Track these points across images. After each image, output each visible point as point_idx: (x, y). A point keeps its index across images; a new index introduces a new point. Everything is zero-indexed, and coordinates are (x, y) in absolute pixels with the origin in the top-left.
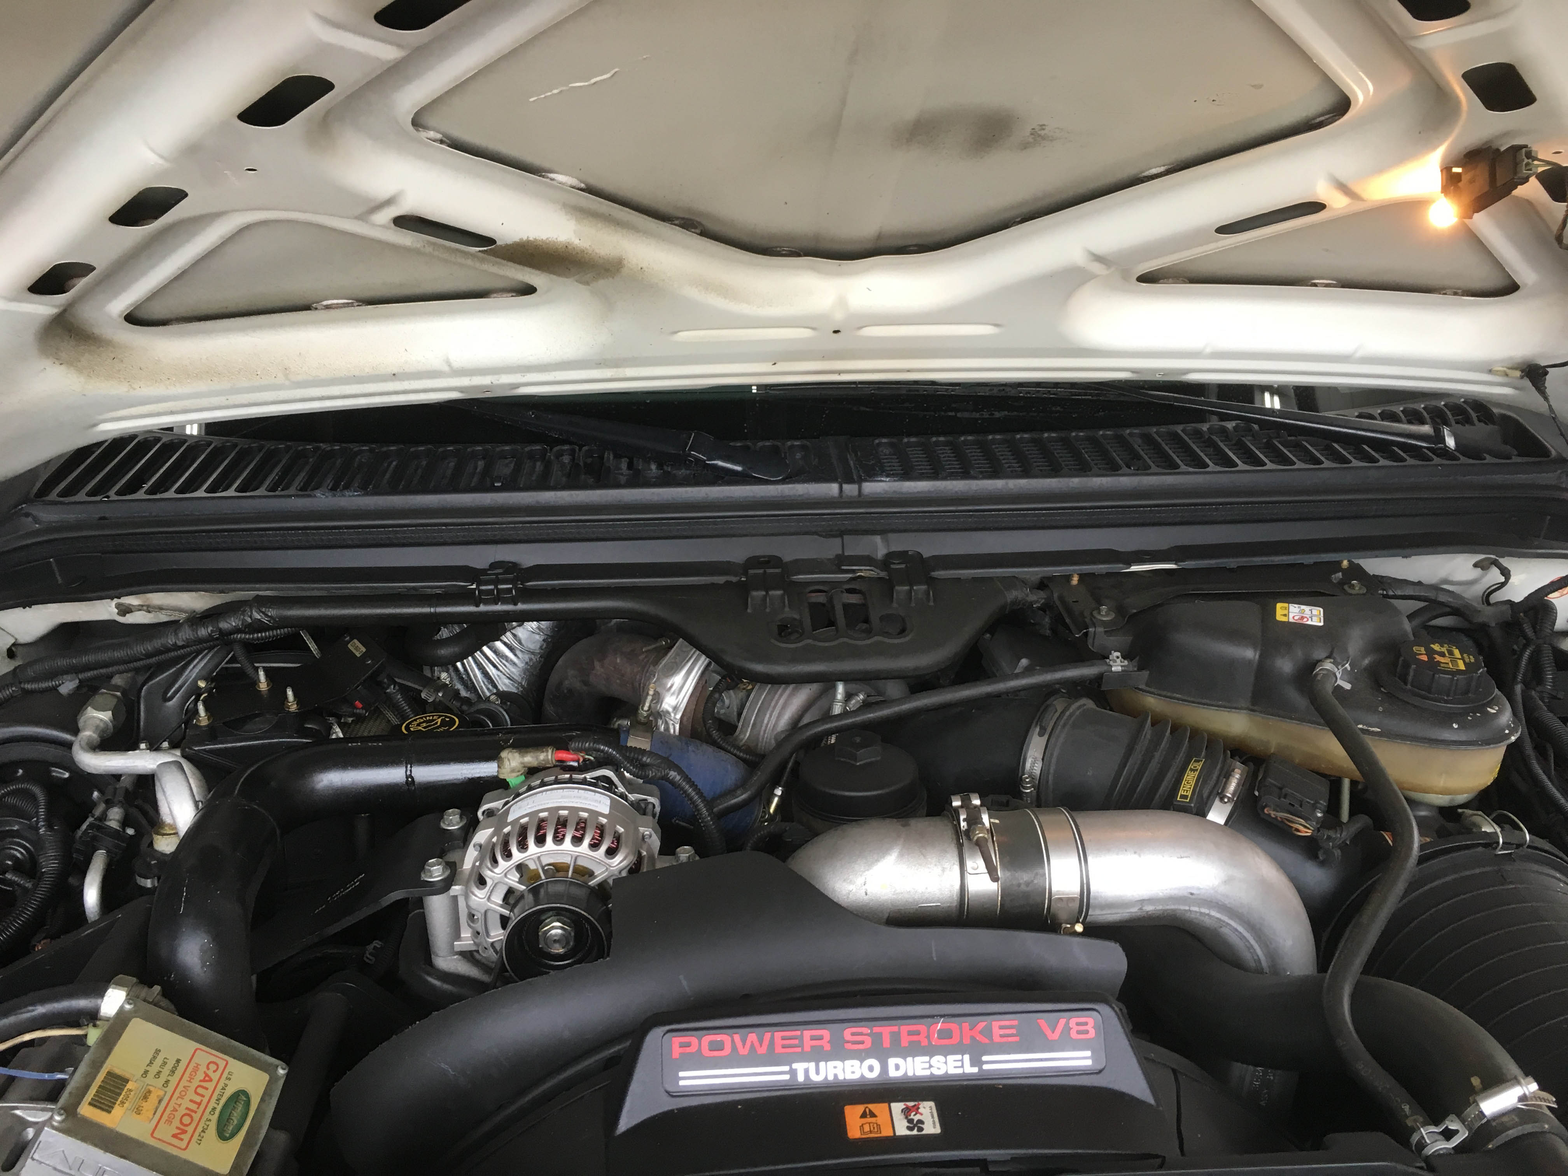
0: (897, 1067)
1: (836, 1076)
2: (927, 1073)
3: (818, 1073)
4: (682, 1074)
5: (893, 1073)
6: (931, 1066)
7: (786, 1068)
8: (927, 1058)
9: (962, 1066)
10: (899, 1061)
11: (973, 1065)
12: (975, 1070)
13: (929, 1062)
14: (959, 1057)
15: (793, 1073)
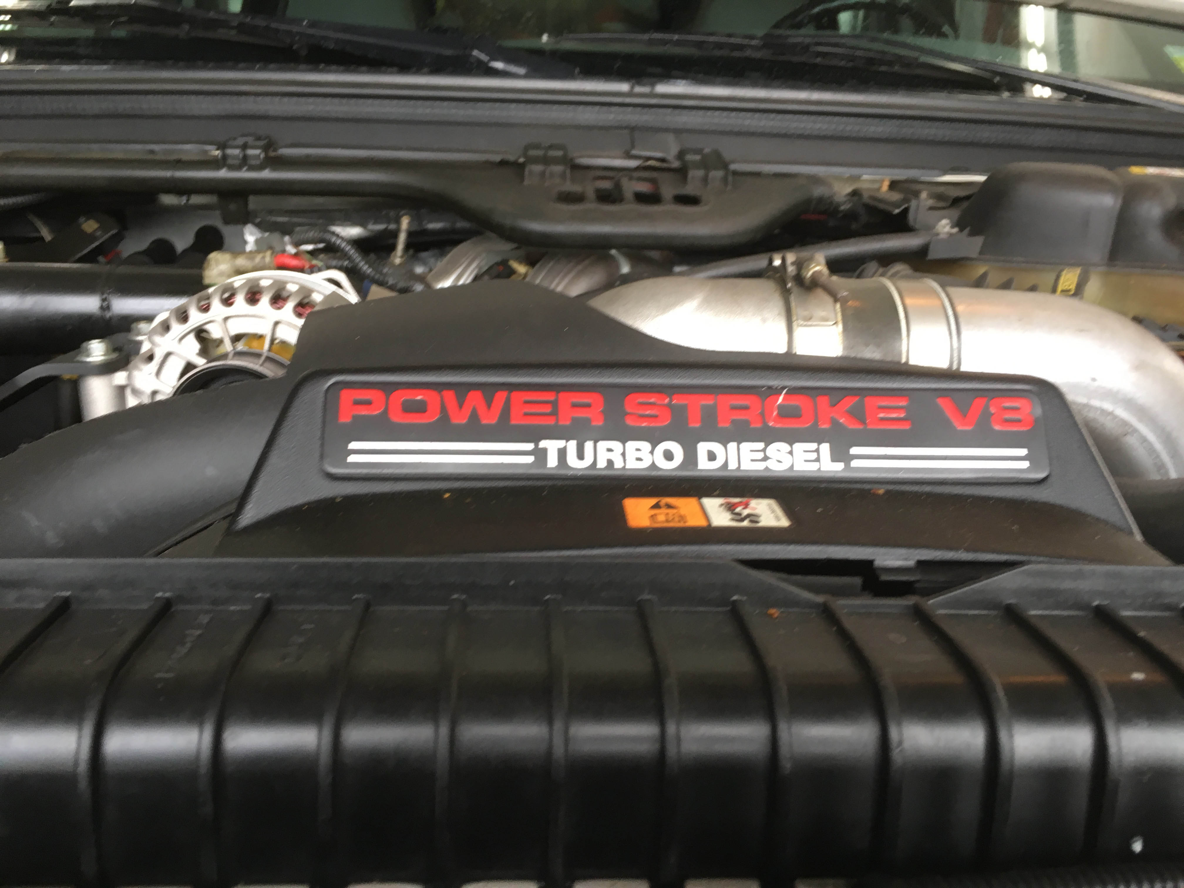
0: (712, 457)
1: (610, 463)
2: (760, 466)
3: (581, 456)
4: (353, 445)
5: (704, 465)
6: (766, 458)
7: (530, 446)
8: (761, 445)
9: (818, 460)
10: (716, 447)
11: (834, 459)
12: (839, 467)
13: (764, 450)
14: (813, 446)
15: (541, 455)
